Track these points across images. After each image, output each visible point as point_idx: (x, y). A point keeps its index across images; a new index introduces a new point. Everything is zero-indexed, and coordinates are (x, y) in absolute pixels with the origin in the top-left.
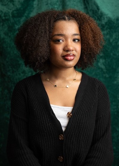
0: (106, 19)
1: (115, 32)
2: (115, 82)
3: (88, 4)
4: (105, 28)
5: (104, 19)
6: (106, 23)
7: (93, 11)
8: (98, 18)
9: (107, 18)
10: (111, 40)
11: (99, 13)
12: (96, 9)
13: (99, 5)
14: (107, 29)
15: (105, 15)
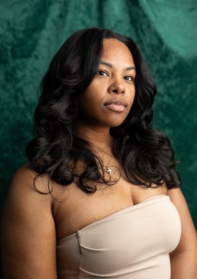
0: (174, 60)
1: (191, 82)
2: (191, 169)
3: (144, 34)
4: (174, 76)
5: (171, 60)
6: (175, 67)
7: (152, 46)
8: (161, 59)
9: (176, 58)
10: (184, 97)
11: (164, 49)
12: (158, 43)
13: (163, 36)
14: (176, 77)
15: (173, 53)
